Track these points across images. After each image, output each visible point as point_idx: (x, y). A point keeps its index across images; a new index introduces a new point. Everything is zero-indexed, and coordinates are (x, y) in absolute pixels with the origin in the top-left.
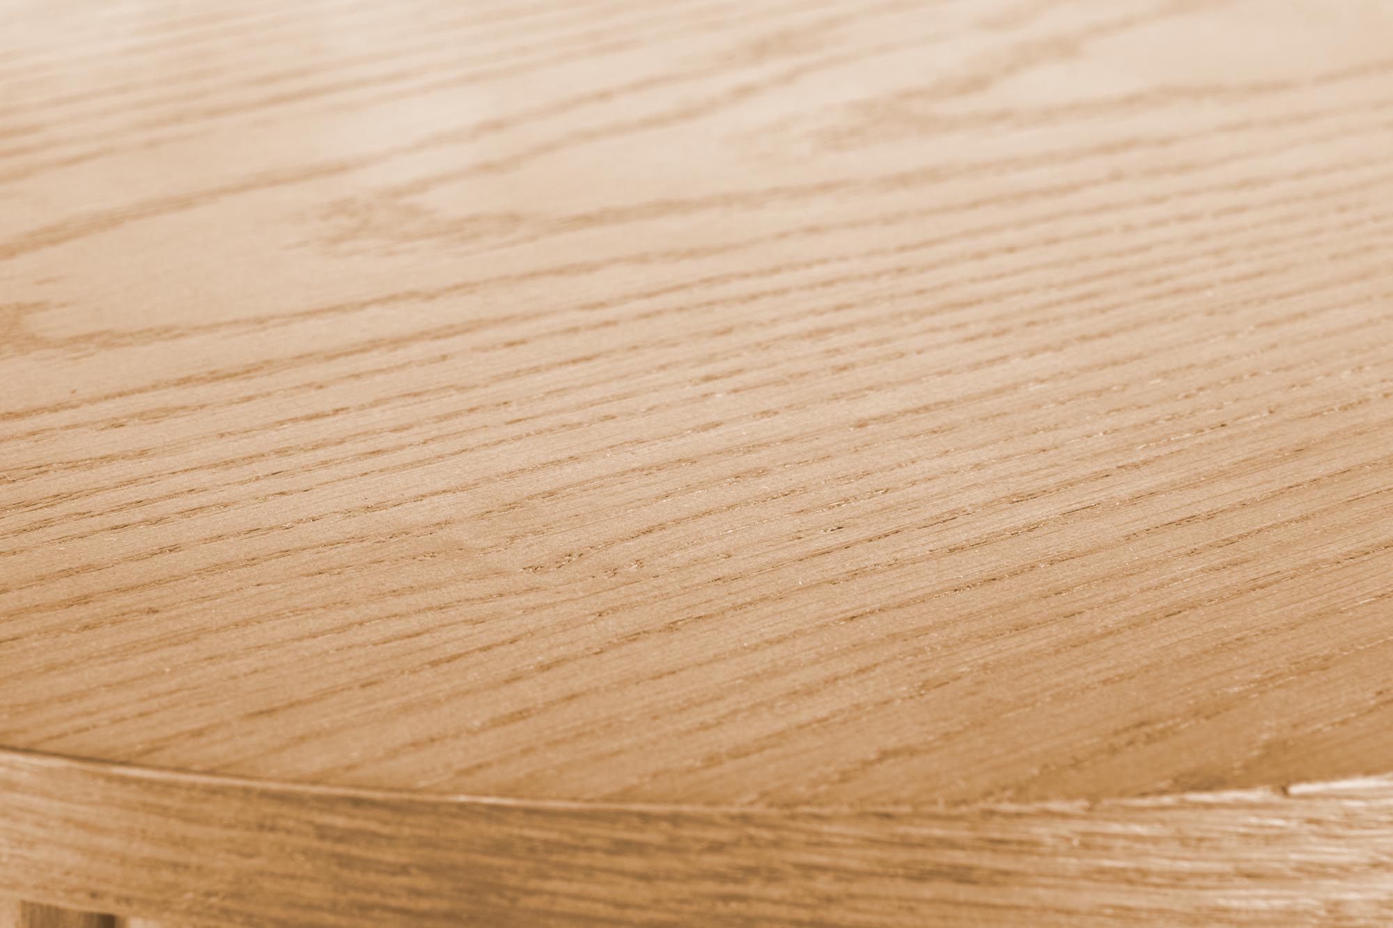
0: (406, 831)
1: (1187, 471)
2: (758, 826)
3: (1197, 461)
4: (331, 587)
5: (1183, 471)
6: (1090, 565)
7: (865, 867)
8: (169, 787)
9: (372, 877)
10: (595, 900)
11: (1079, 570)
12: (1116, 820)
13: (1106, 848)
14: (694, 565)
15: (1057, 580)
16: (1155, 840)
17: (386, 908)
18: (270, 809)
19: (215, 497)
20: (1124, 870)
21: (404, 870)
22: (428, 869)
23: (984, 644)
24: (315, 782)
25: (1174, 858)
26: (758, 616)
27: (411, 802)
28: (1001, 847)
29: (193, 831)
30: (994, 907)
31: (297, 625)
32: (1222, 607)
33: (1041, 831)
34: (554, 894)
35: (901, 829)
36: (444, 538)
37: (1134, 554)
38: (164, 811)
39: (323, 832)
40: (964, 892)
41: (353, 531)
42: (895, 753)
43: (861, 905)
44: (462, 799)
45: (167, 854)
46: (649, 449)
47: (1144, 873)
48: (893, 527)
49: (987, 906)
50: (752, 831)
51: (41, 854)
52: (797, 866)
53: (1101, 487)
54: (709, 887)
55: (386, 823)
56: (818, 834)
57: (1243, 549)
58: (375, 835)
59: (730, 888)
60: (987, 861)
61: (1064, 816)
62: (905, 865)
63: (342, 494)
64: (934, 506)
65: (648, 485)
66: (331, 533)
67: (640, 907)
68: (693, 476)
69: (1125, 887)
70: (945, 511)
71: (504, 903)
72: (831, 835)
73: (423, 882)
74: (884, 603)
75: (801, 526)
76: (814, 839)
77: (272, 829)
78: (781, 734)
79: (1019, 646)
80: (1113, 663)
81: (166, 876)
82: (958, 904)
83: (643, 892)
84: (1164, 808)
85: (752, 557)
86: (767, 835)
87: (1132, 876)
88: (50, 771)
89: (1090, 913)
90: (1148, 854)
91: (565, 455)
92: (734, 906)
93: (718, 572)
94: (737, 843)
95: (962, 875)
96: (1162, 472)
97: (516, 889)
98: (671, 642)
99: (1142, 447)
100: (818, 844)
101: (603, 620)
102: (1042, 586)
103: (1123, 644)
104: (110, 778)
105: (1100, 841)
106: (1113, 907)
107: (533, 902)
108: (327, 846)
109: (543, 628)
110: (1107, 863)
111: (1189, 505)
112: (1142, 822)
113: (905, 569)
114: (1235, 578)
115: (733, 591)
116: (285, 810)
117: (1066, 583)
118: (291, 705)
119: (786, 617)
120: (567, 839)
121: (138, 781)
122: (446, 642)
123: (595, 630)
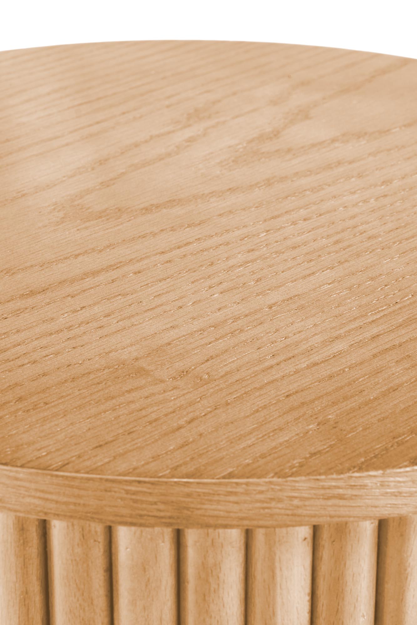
0: (156, 491)
1: (388, 325)
2: (275, 485)
3: (390, 320)
4: (104, 390)
5: (386, 324)
6: (363, 369)
7: (310, 496)
8: (74, 478)
9: (144, 506)
10: (220, 510)
11: (360, 372)
12: (392, 477)
13: (388, 486)
14: (227, 375)
15: (353, 376)
16: (404, 482)
17: (149, 516)
18: (109, 485)
19: (50, 350)
20: (394, 492)
21: (155, 503)
22: (163, 503)
23: (334, 406)
24: (125, 475)
25: (410, 488)
26: (255, 397)
27: (159, 481)
28: (355, 487)
29: (82, 493)
30: (352, 506)
31: (97, 407)
32: (412, 386)
33: (367, 481)
34: (206, 509)
35: (321, 484)
36: (137, 366)
37: (377, 363)
38: (72, 487)
39: (127, 492)
40: (342, 502)
41: (104, 364)
42: (315, 454)
43: (308, 508)
44: (176, 480)
45: (72, 500)
46: (198, 322)
47: (400, 493)
48: (291, 355)
49: (349, 506)
50: (273, 486)
51: (28, 500)
52: (287, 497)
53: (360, 333)
54: (258, 505)
55: (149, 488)
56: (294, 486)
57: (414, 359)
58: (145, 492)
59: (265, 505)
60: (350, 492)
61: (375, 476)
62: (323, 495)
63: (95, 347)
64: (304, 344)
65: (201, 339)
66: (97, 365)
67: (235, 512)
68: (216, 334)
69: (394, 497)
70: (308, 346)
71: (189, 513)
72: (299, 486)
73: (162, 507)
74: (296, 389)
75: (260, 356)
76: (293, 488)
77: (110, 491)
78: (275, 448)
79: (346, 406)
80: (379, 412)
81: (72, 507)
82: (340, 506)
83: (236, 508)
84: (407, 472)
85: (246, 370)
86: (278, 488)
87: (396, 494)
88: (31, 474)
89: (383, 507)
90: (402, 487)
91: (168, 326)
92: (266, 510)
93: (236, 377)
94: (268, 491)
95: (341, 497)
96: (379, 325)
97: (193, 508)
98: (228, 409)
99: (370, 314)
100: (294, 490)
101: (202, 401)
102: (348, 379)
103: (381, 403)
104: (52, 476)
105: (387, 483)
106: (390, 504)
107: (199, 512)
108: (129, 496)
109: (183, 405)
110: (388, 490)
111: (392, 340)
112: (400, 477)
113: (300, 373)
114: (414, 373)
115: (243, 386)
116: (114, 485)
117: (356, 377)
118: (106, 443)
119: (264, 396)
120: (211, 492)
121: (62, 476)
122: (151, 413)
123: (200, 405)
